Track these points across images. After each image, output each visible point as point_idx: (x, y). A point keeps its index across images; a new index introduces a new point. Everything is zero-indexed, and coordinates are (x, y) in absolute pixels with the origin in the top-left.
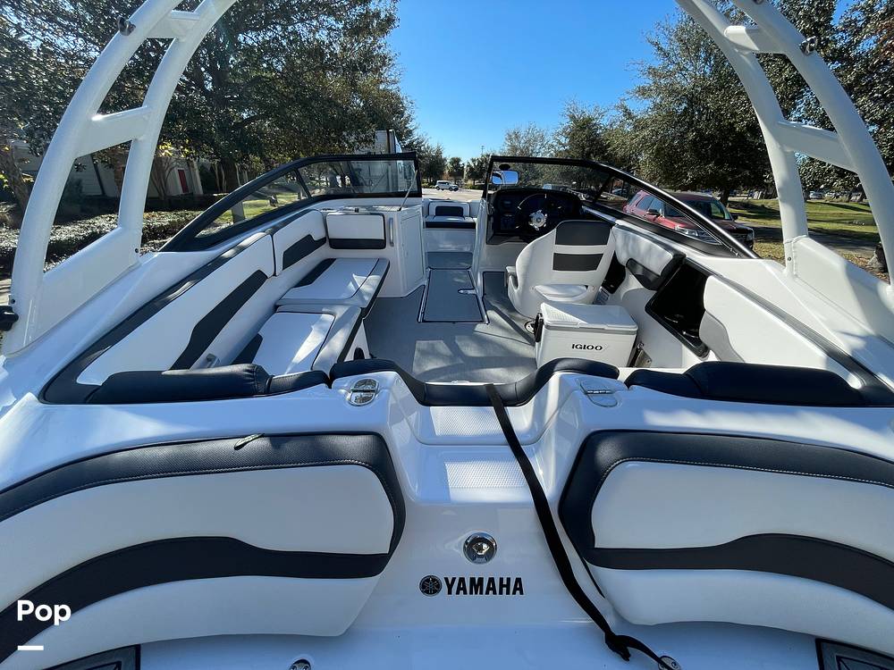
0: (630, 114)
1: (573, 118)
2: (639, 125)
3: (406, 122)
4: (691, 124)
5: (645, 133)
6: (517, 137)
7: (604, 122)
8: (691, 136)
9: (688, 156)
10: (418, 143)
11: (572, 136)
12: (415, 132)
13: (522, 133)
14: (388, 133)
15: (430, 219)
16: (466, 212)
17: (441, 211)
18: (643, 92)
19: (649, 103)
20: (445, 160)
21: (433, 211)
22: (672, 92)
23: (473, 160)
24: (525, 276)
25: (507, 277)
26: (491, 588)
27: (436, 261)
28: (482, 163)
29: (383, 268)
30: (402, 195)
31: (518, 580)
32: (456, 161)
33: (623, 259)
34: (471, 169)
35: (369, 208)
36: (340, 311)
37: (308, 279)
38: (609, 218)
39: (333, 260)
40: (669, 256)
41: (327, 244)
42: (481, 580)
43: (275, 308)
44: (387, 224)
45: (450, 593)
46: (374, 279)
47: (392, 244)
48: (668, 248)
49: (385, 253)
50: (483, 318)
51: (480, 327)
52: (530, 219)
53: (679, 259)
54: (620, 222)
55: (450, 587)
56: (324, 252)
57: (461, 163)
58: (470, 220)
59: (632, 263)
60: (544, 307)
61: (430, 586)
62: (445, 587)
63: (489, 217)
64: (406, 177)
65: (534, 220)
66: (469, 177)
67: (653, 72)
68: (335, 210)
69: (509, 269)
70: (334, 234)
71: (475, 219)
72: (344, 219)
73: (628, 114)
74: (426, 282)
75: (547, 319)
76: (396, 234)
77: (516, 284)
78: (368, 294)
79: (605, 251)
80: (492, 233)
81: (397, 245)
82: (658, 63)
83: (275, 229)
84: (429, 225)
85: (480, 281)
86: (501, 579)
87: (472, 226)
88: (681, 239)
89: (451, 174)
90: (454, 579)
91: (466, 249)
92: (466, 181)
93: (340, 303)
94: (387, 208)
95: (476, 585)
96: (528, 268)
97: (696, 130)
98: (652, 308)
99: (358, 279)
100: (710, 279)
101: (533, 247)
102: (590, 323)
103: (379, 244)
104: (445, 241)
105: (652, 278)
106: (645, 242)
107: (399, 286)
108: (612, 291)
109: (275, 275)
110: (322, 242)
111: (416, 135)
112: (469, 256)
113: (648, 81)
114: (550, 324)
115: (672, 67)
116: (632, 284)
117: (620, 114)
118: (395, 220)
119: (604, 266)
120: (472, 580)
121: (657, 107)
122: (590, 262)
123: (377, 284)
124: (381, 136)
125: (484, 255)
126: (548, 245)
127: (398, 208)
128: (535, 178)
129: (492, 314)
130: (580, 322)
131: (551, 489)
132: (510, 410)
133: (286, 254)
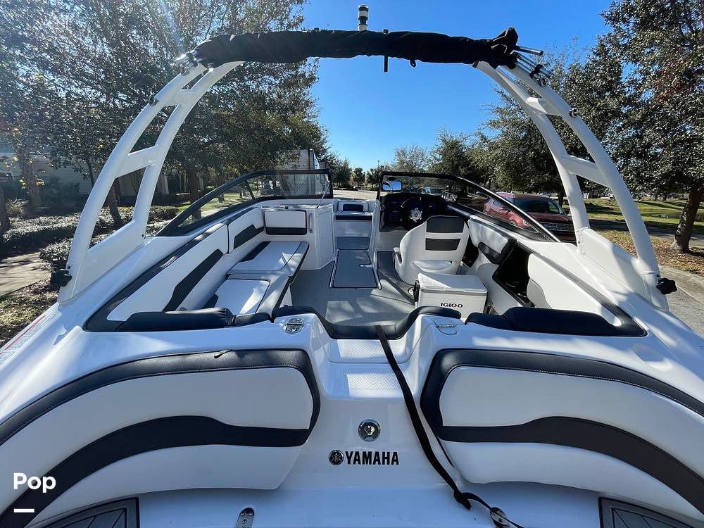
0: (485, 139)
1: (444, 141)
2: (493, 147)
3: (322, 143)
4: (530, 146)
5: (498, 152)
6: (404, 154)
7: (468, 144)
8: (531, 154)
9: (529, 168)
10: (331, 158)
11: (444, 154)
12: (329, 150)
13: (408, 151)
14: (309, 150)
15: (339, 214)
16: (366, 208)
17: (347, 208)
18: (494, 124)
19: (499, 132)
20: (351, 169)
21: (341, 208)
22: (515, 124)
23: (372, 170)
24: (407, 254)
25: (395, 255)
26: (377, 460)
27: (343, 243)
28: (378, 172)
29: (305, 249)
30: (319, 197)
31: (395, 454)
32: (359, 171)
33: (476, 242)
34: (370, 176)
35: (295, 206)
36: (273, 279)
37: (251, 256)
38: (466, 214)
39: (269, 242)
40: (506, 240)
41: (264, 231)
42: (370, 453)
43: (227, 276)
44: (308, 217)
45: (349, 463)
46: (298, 256)
47: (311, 231)
48: (505, 235)
49: (307, 237)
50: (377, 285)
51: (374, 292)
52: (410, 214)
53: (512, 243)
54: (473, 217)
55: (349, 458)
56: (262, 237)
57: (362, 172)
58: (368, 214)
59: (482, 245)
60: (420, 276)
61: (335, 458)
62: (346, 459)
63: (381, 212)
64: (321, 183)
65: (413, 215)
66: (369, 182)
67: (500, 111)
68: (271, 208)
69: (396, 249)
70: (270, 224)
71: (372, 213)
72: (276, 213)
73: (484, 139)
74: (335, 259)
75: (422, 285)
76: (314, 225)
77: (401, 260)
78: (293, 267)
79: (462, 237)
80: (383, 224)
81: (315, 232)
82: (503, 105)
83: (230, 221)
84: (338, 218)
85: (375, 259)
86: (384, 453)
87: (369, 218)
88: (514, 229)
89: (355, 180)
90: (352, 453)
91: (365, 235)
92: (367, 185)
93: (274, 273)
94: (308, 207)
95: (367, 457)
96: (408, 248)
97: (534, 150)
98: (498, 277)
99: (286, 256)
100: (531, 256)
101: (411, 233)
102: (452, 287)
103: (301, 231)
104: (350, 229)
105: (495, 256)
106: (490, 231)
107: (316, 261)
108: (470, 265)
109: (228, 253)
110: (261, 230)
111: (329, 152)
112: (368, 239)
113: (497, 117)
114: (424, 288)
115: (513, 108)
116: (483, 260)
117: (478, 139)
118: (314, 215)
119: (462, 247)
120: (364, 453)
121: (505, 134)
122: (452, 245)
123: (299, 259)
124: (304, 154)
125: (378, 239)
126: (421, 233)
127: (316, 206)
128: (418, 183)
129: (384, 283)
130: (446, 287)
131: (415, 389)
132: (391, 343)
133: (236, 238)
